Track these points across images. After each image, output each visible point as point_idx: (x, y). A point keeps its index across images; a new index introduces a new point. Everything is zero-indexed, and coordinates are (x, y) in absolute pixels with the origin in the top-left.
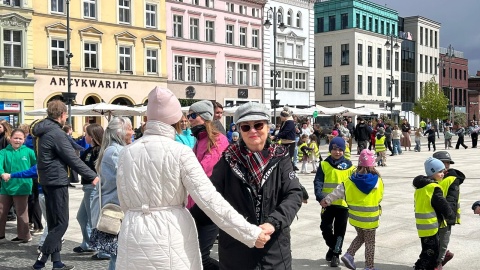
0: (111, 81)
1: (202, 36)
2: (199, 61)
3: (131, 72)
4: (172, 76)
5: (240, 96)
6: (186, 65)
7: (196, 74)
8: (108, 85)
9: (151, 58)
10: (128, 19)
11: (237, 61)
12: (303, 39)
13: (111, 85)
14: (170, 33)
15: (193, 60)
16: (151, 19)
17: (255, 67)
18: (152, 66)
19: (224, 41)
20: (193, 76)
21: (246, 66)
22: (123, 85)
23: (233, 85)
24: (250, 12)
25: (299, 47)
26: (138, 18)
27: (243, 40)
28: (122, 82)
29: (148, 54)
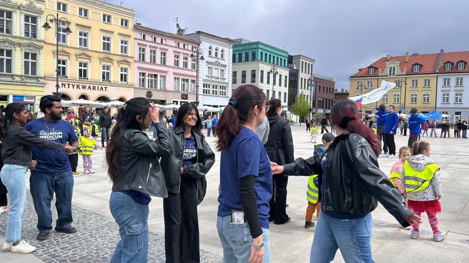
0: (96, 86)
1: (158, 61)
2: (156, 76)
3: (110, 81)
4: (137, 85)
5: (182, 98)
6: (147, 78)
7: (154, 84)
8: (94, 88)
9: (124, 73)
10: (108, 49)
11: (181, 77)
12: (225, 66)
13: (96, 88)
14: (137, 58)
15: (152, 75)
16: (124, 50)
17: (193, 81)
18: (124, 78)
19: (173, 65)
20: (151, 85)
21: (187, 80)
22: (104, 89)
23: (178, 92)
24: (190, 48)
25: (222, 70)
26: (115, 48)
27: (185, 65)
28: (103, 87)
29: (122, 71)
